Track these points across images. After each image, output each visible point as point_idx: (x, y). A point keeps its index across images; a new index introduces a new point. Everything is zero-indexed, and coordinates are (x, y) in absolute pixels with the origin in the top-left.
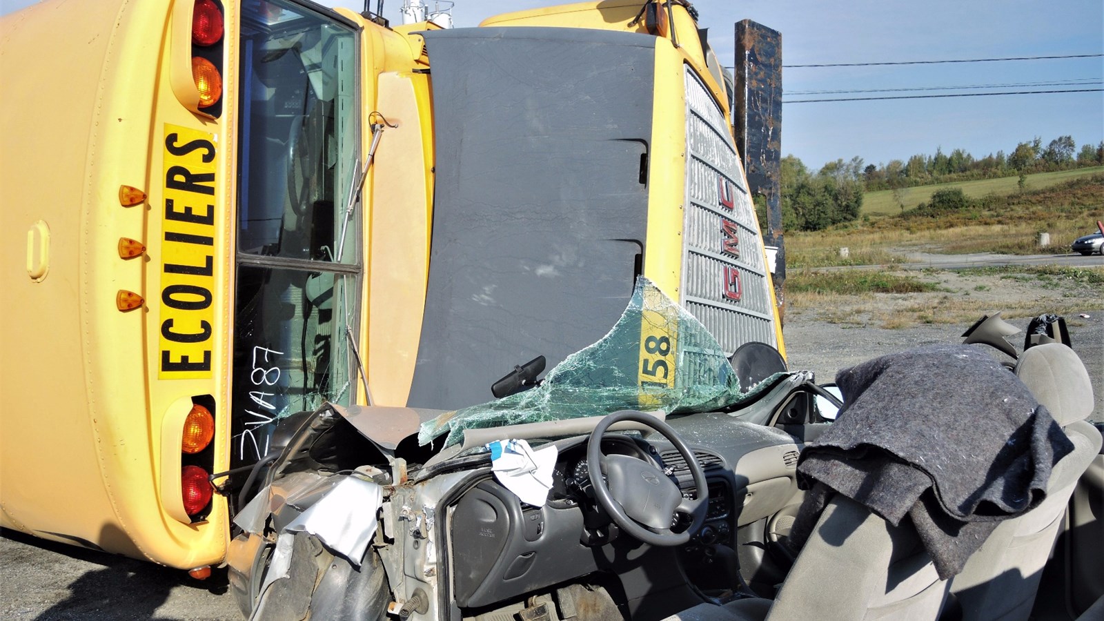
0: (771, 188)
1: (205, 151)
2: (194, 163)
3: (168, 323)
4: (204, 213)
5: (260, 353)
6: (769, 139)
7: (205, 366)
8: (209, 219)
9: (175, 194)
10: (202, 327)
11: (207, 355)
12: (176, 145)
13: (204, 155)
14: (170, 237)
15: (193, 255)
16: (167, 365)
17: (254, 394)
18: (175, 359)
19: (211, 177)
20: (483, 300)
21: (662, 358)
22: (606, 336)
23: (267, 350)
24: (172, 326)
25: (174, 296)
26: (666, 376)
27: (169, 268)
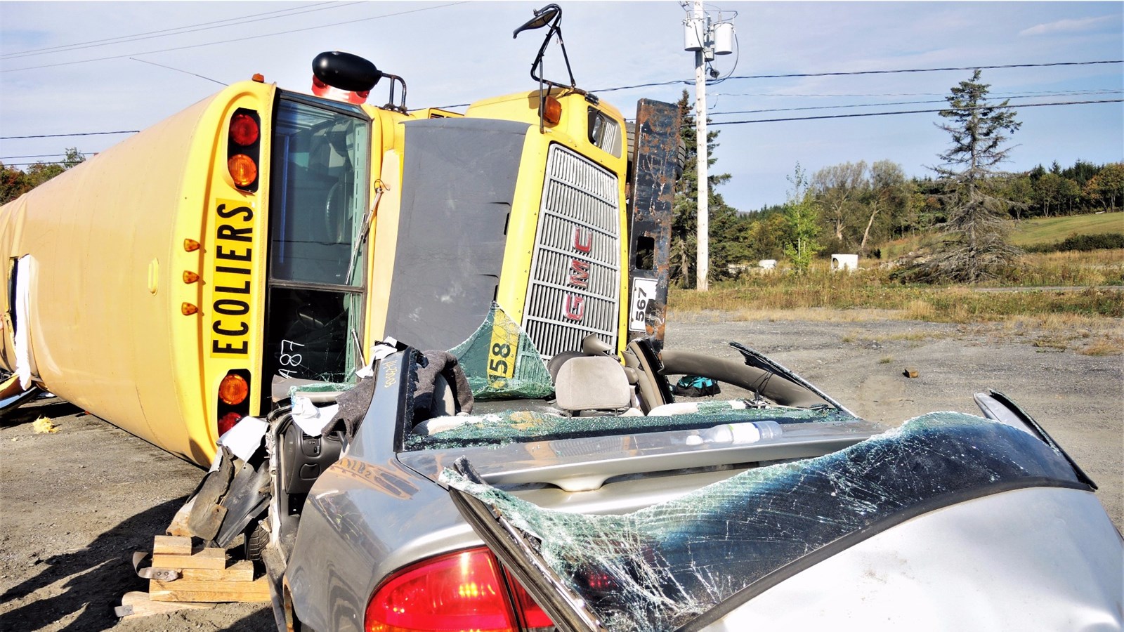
0: (660, 232)
1: (246, 214)
2: (237, 222)
3: (218, 323)
4: (245, 254)
5: (287, 345)
6: (660, 194)
7: (244, 350)
8: (248, 257)
9: (223, 242)
10: (242, 326)
11: (245, 344)
12: (224, 211)
13: (244, 217)
14: (219, 269)
15: (237, 281)
16: (216, 348)
17: (282, 371)
18: (222, 345)
19: (250, 231)
20: (414, 317)
21: (504, 359)
22: (464, 342)
23: (292, 343)
24: (220, 324)
25: (221, 307)
26: (505, 372)
27: (219, 289)
